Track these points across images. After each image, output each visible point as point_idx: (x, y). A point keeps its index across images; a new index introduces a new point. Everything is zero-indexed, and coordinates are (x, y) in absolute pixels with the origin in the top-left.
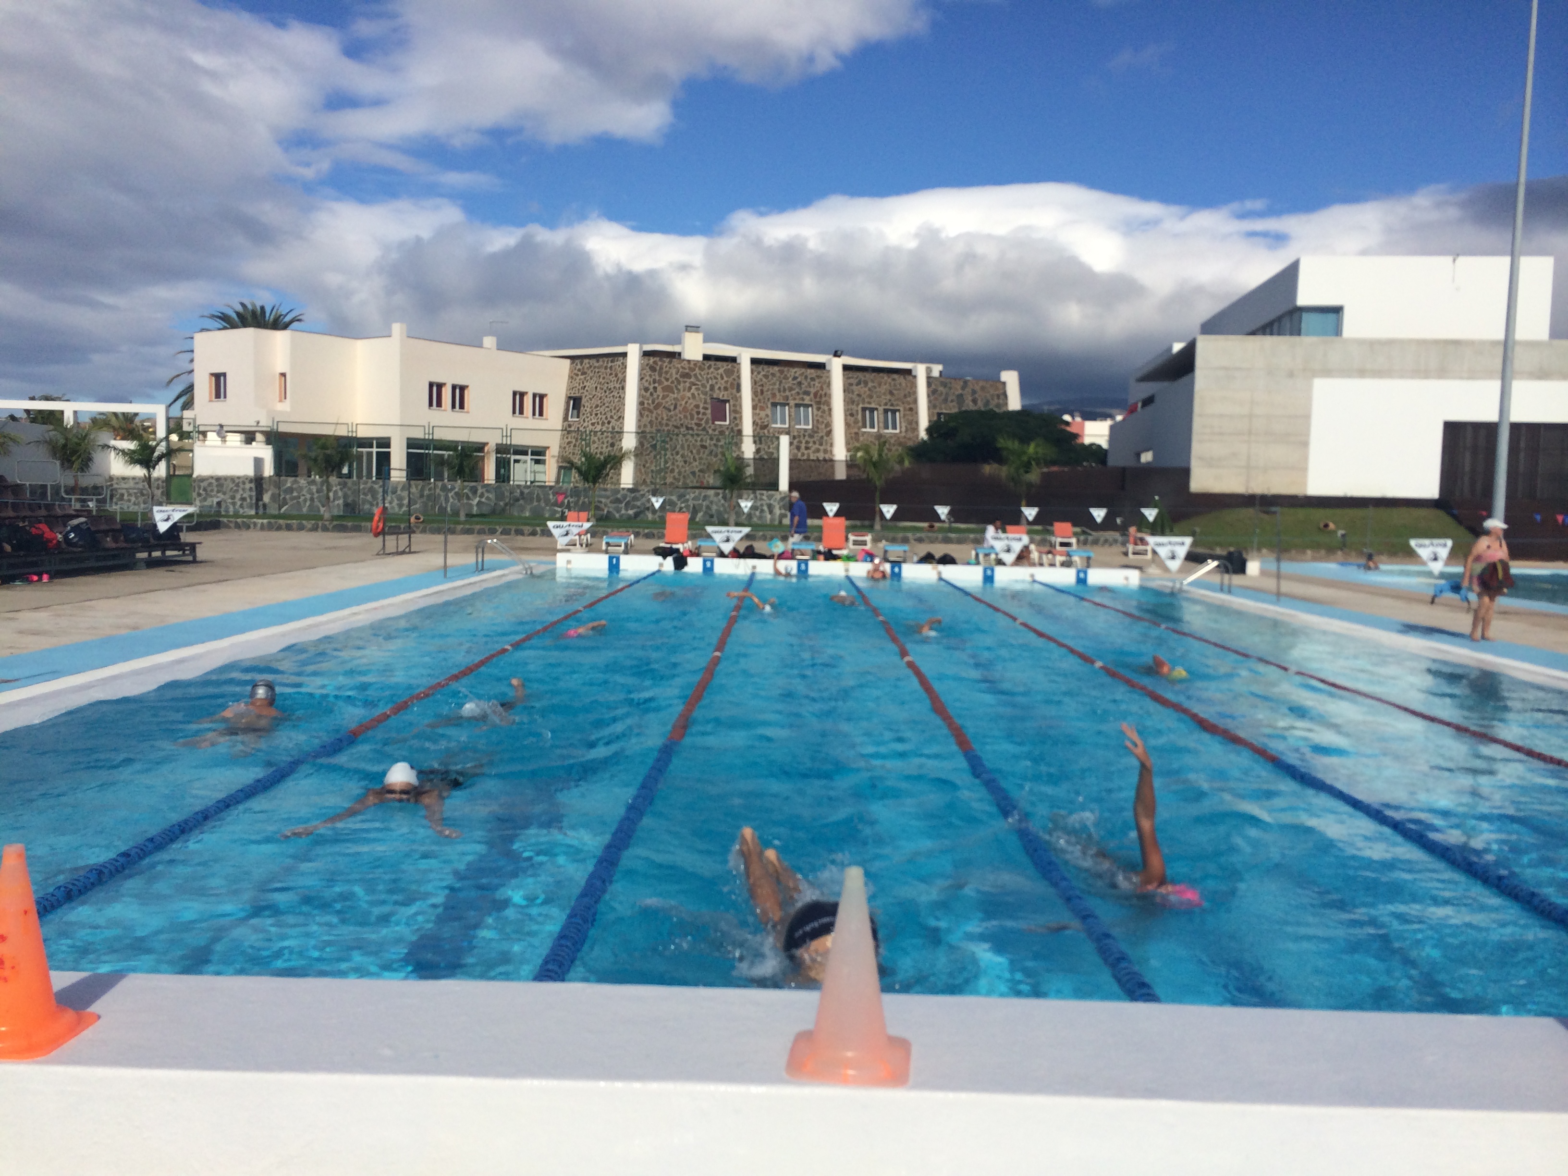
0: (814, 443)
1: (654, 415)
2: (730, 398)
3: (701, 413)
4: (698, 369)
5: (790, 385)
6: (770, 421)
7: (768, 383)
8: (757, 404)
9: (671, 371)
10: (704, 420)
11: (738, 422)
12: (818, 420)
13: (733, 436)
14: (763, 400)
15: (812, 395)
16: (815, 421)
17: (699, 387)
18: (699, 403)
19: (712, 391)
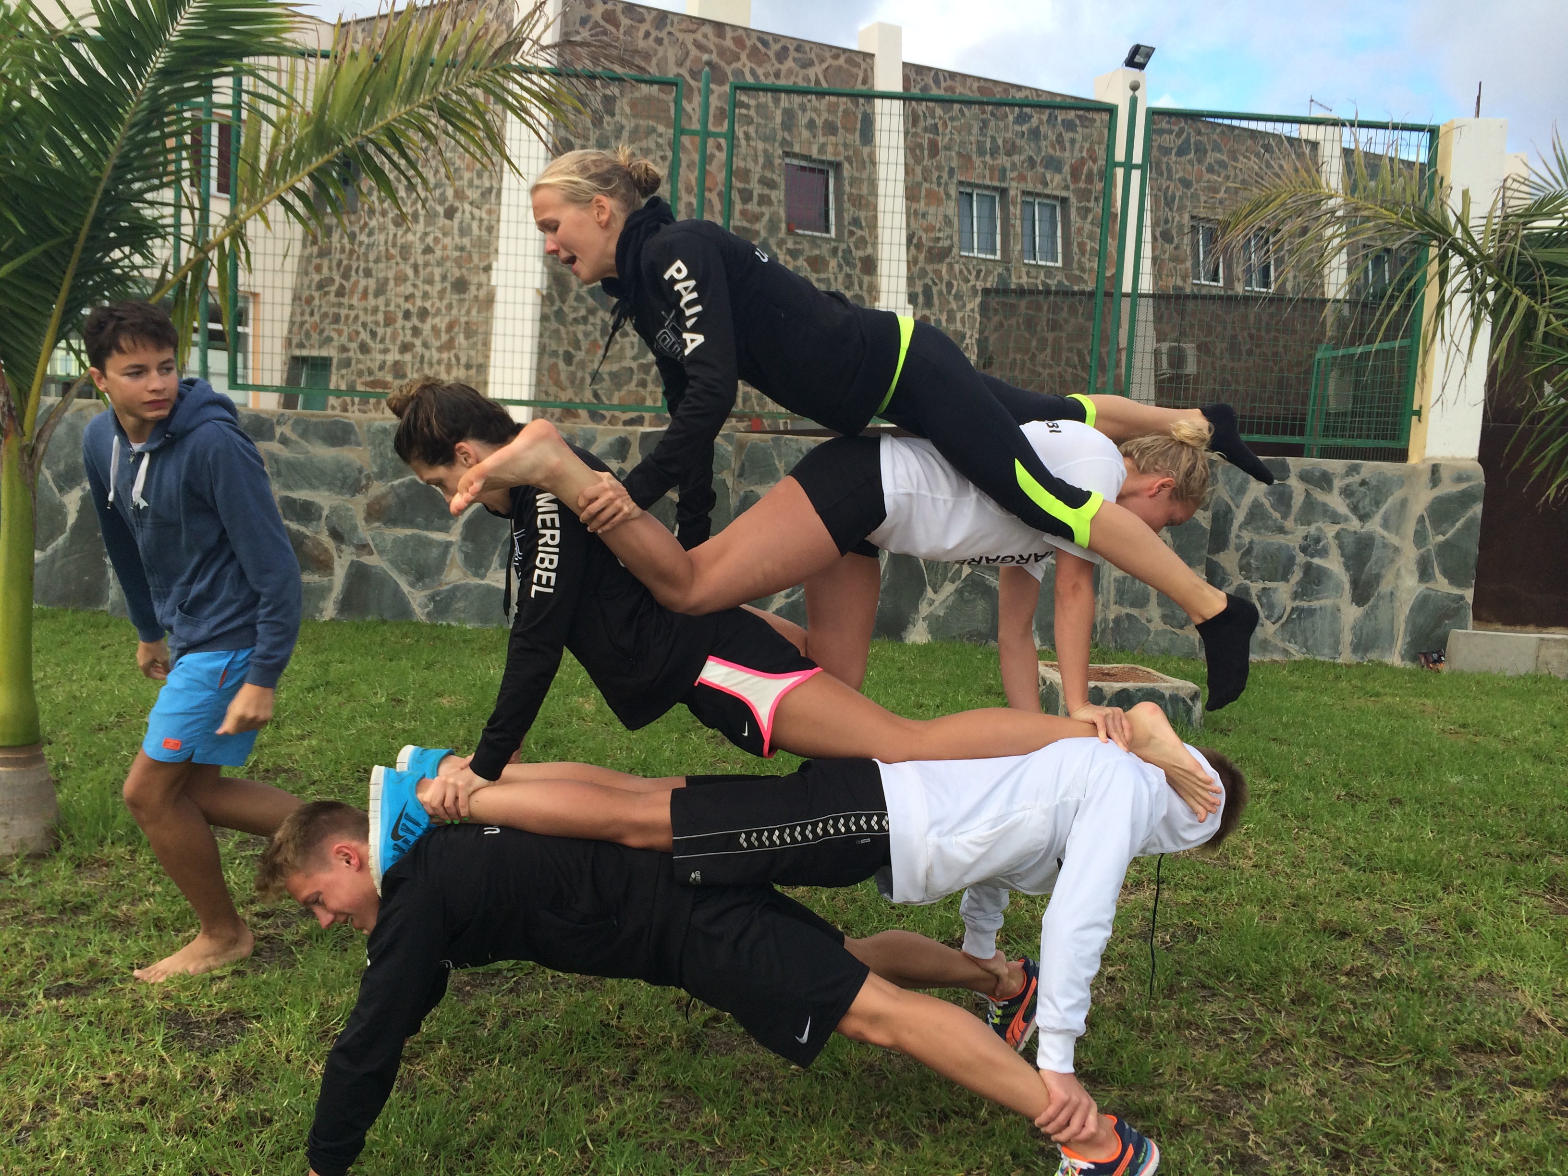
2: (841, 158)
3: (755, 198)
4: (749, 57)
5: (1009, 135)
6: (956, 239)
7: (949, 124)
8: (919, 185)
9: (661, 50)
10: (766, 218)
11: (865, 233)
12: (1082, 246)
13: (848, 276)
14: (935, 175)
15: (1066, 169)
16: (1075, 249)
17: (752, 113)
18: (746, 164)
19: (789, 130)
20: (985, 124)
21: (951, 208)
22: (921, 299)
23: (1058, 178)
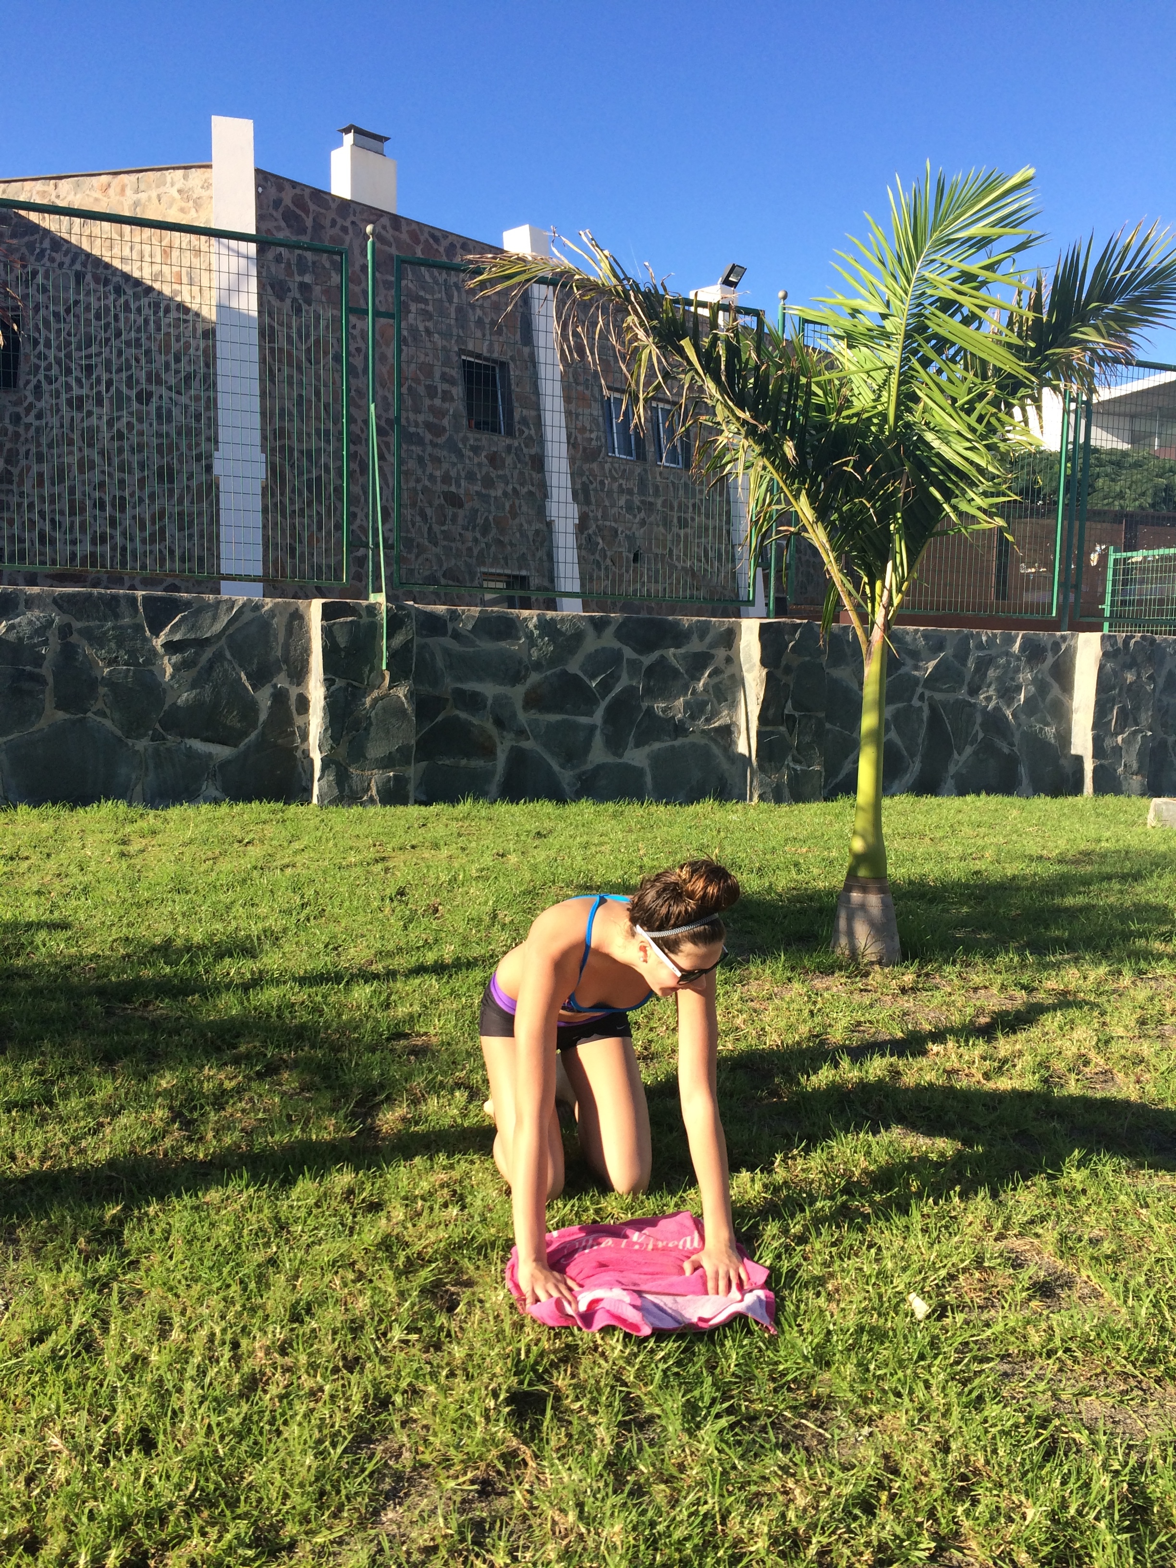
0: (696, 508)
2: (503, 359)
6: (603, 440)
8: (571, 386)
11: (532, 432)
13: (521, 473)
14: (583, 378)
17: (430, 308)
18: (429, 359)
19: (463, 327)
21: (598, 410)
22: (582, 496)
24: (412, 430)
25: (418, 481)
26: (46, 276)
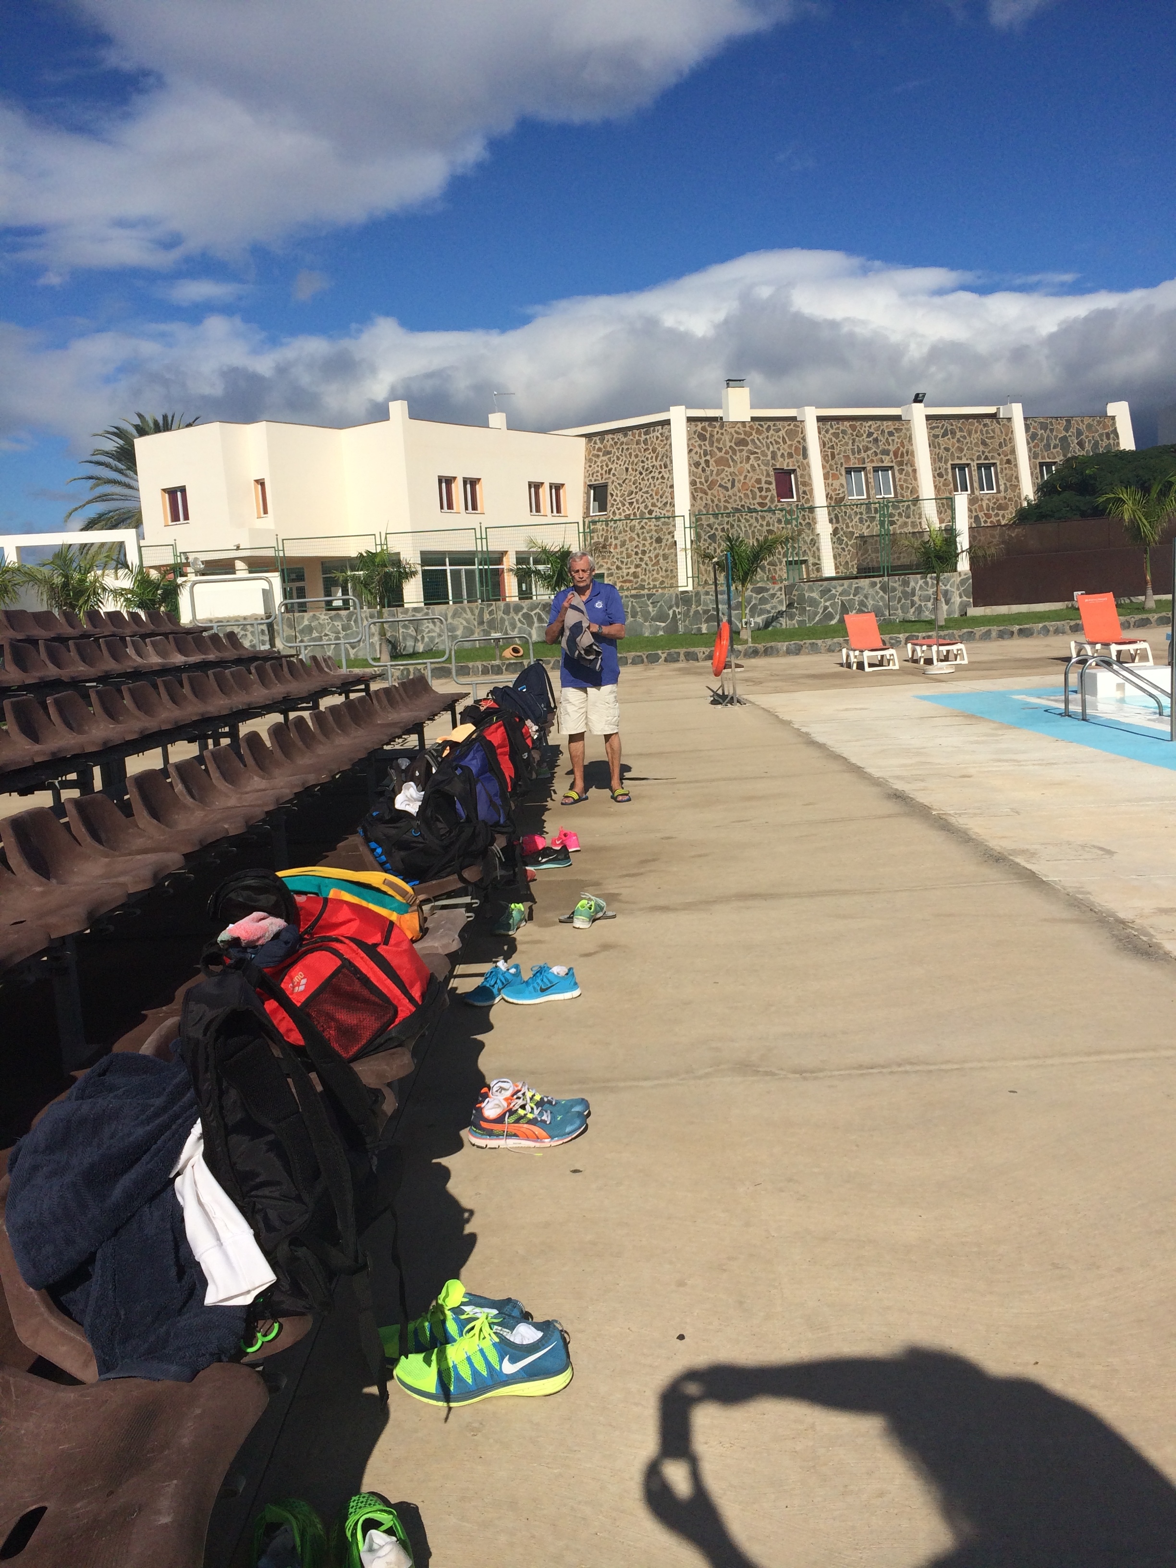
0: (900, 515)
1: (709, 497)
2: (796, 467)
3: (764, 490)
4: (756, 433)
5: (865, 443)
6: (846, 492)
7: (839, 444)
8: (828, 472)
9: (723, 437)
10: (769, 498)
11: (809, 496)
12: (901, 486)
13: (804, 515)
14: (835, 466)
15: (891, 454)
16: (898, 488)
17: (759, 455)
18: (761, 477)
19: (774, 460)
20: (854, 441)
21: (843, 480)
22: (834, 520)
23: (888, 458)
24: (752, 507)
25: (755, 527)
26: (616, 470)
